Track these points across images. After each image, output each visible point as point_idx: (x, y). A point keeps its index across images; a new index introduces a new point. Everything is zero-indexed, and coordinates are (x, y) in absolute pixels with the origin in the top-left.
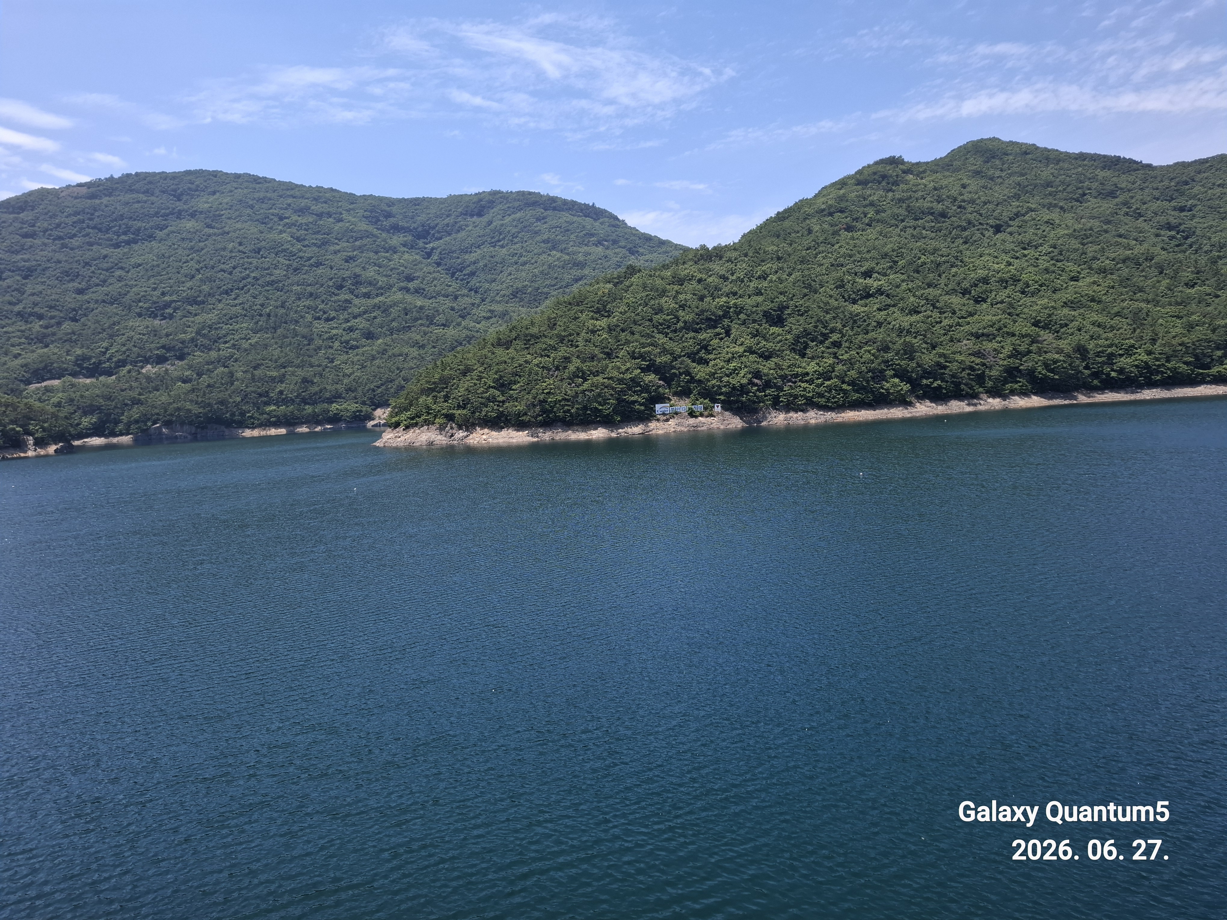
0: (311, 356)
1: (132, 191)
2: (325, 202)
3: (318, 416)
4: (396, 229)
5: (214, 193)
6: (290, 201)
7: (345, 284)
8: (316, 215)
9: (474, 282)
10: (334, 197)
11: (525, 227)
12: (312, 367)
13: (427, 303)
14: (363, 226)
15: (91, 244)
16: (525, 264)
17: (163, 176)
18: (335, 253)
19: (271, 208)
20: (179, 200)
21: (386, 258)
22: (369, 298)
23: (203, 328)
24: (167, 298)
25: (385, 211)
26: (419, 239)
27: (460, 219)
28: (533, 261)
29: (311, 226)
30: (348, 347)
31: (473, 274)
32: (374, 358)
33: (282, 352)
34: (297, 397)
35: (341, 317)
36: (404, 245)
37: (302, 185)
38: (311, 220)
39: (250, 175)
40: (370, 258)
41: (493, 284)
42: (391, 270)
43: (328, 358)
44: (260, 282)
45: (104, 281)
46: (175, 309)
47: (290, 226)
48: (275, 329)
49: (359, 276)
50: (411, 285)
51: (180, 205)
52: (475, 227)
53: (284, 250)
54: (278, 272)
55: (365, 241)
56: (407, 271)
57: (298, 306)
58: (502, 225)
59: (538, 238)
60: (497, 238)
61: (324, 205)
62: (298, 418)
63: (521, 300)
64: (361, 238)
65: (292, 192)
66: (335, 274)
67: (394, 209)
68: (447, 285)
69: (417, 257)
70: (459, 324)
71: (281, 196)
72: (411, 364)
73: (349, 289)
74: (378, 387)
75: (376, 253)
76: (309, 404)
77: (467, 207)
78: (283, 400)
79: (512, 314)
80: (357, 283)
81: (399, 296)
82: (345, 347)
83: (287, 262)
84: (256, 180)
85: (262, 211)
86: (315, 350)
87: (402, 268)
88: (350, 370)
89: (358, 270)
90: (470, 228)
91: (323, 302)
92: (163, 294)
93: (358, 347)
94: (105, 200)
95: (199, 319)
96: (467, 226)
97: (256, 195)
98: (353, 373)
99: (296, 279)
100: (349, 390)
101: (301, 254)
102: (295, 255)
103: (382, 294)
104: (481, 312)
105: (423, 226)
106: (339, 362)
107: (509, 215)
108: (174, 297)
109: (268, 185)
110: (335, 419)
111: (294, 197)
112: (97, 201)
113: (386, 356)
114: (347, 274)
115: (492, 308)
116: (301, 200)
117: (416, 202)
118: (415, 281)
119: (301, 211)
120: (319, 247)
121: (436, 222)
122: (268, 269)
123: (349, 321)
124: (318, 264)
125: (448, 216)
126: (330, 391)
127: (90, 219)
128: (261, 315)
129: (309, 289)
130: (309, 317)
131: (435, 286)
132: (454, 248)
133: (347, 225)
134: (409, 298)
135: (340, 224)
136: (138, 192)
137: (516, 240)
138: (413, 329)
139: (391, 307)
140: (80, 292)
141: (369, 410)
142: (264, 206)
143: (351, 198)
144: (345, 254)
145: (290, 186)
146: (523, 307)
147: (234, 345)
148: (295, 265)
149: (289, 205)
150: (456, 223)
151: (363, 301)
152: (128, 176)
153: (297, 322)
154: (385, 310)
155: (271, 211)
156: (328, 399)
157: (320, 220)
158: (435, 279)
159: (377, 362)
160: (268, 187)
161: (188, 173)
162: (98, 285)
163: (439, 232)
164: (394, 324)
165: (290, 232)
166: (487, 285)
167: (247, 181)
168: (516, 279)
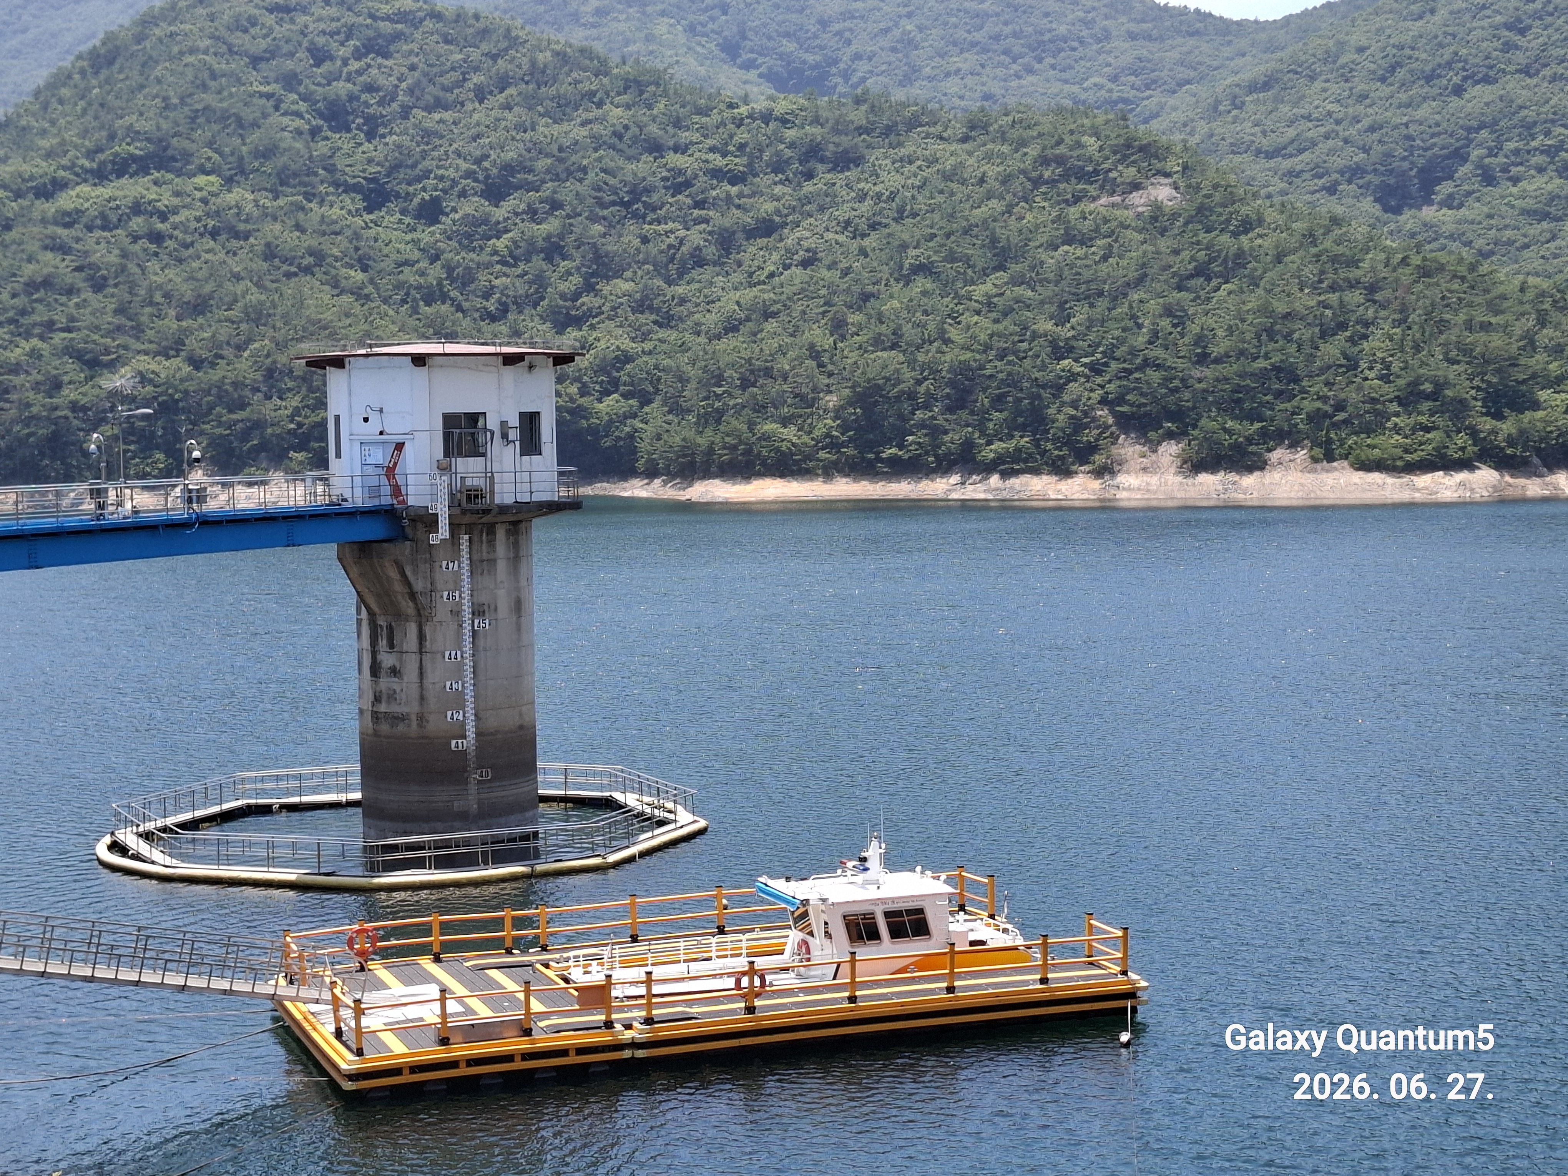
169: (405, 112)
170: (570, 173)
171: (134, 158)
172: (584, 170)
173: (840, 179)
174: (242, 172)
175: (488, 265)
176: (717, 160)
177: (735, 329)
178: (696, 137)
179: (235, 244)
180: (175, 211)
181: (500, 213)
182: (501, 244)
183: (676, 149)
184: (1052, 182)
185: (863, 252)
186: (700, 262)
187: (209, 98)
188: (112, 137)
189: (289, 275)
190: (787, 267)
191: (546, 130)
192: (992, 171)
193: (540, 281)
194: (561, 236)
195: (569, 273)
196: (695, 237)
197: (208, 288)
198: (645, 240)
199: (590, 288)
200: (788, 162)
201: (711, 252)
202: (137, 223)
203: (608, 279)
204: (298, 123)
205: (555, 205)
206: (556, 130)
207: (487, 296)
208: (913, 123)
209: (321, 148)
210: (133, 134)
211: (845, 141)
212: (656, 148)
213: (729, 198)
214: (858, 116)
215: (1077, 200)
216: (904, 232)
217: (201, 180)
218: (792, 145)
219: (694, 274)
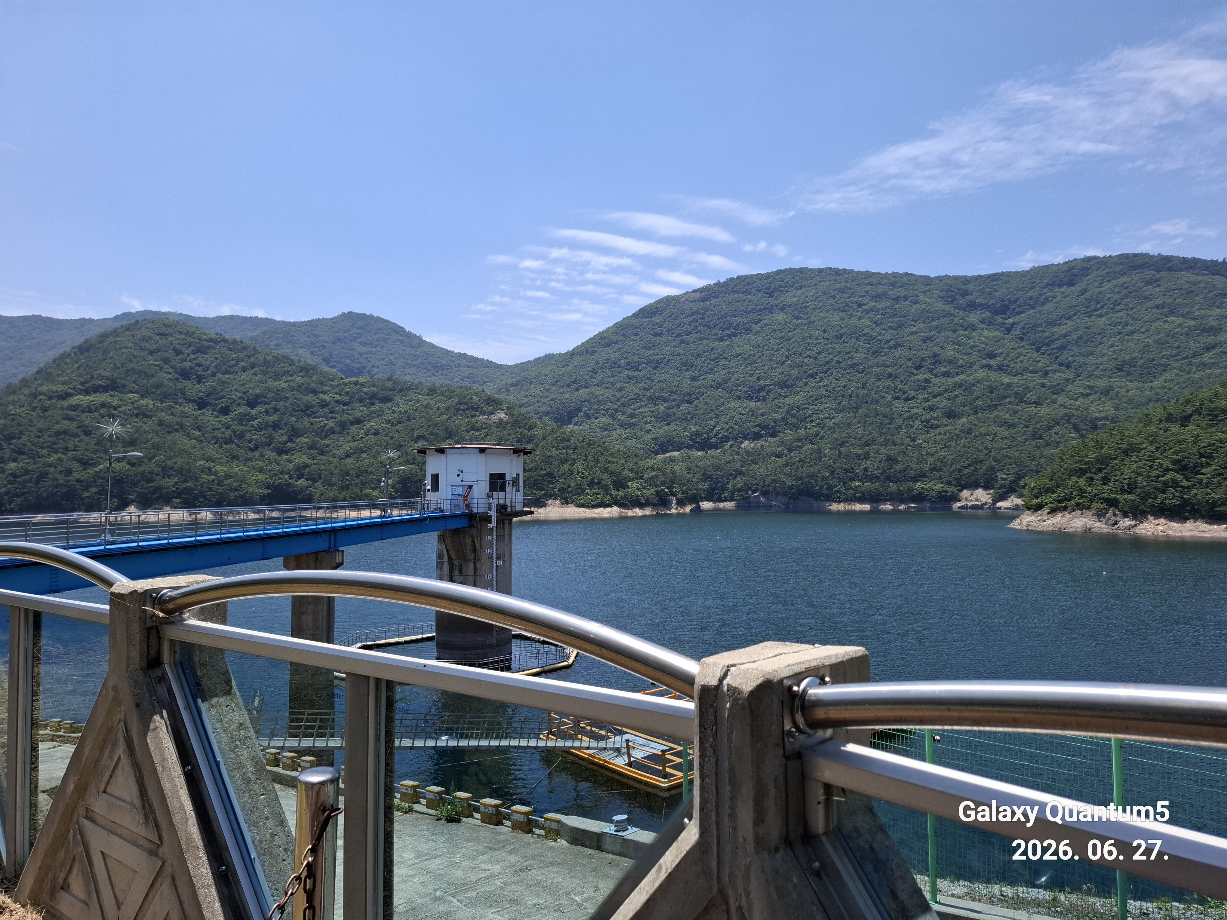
0: (894, 435)
1: (733, 292)
2: (901, 287)
3: (903, 494)
4: (973, 306)
5: (801, 288)
6: (868, 288)
7: (924, 363)
8: (892, 299)
9: (1065, 356)
10: (909, 280)
11: (1130, 293)
12: (895, 445)
13: (1015, 380)
14: (940, 306)
15: (702, 339)
16: (1132, 333)
17: (759, 277)
18: (912, 334)
19: (851, 297)
20: (771, 297)
21: (965, 336)
22: (948, 376)
23: (792, 409)
24: (762, 383)
25: (961, 289)
26: (997, 315)
27: (1045, 290)
28: (1143, 330)
29: (888, 310)
30: (929, 426)
31: (1063, 348)
32: (958, 437)
33: (865, 430)
34: (881, 474)
35: (921, 396)
36: (982, 322)
37: (878, 273)
38: (888, 304)
39: (831, 268)
40: (948, 337)
41: (1090, 357)
42: (971, 348)
43: (909, 437)
44: (842, 365)
45: (712, 370)
46: (768, 392)
47: (867, 312)
48: (856, 409)
49: (938, 355)
50: (993, 362)
51: (772, 301)
52: (1065, 297)
53: (864, 335)
54: (857, 355)
55: (942, 321)
56: (989, 349)
57: (878, 387)
58: (1100, 293)
59: (1149, 304)
60: (1093, 308)
61: (900, 289)
62: (882, 495)
63: (1129, 373)
64: (938, 318)
65: (869, 280)
66: (914, 355)
67: (971, 287)
68: (1035, 361)
69: (998, 333)
70: (1054, 402)
71: (859, 285)
72: (1002, 445)
73: (928, 368)
74: (966, 468)
75: (954, 331)
76: (892, 482)
77: (1054, 277)
78: (867, 477)
79: (1119, 390)
80: (936, 362)
81: (981, 374)
82: (925, 426)
83: (868, 346)
84: (837, 272)
85: (843, 300)
86: (897, 429)
87: (983, 345)
88: (934, 450)
89: (937, 350)
90: (1058, 299)
91: (902, 382)
92: (759, 379)
93: (938, 426)
94: (714, 301)
95: (788, 400)
96: (1054, 297)
97: (838, 286)
98: (937, 452)
99: (876, 361)
100: (933, 469)
101: (880, 337)
102: (875, 339)
103: (962, 373)
104: (1077, 387)
105: (1002, 301)
106: (921, 441)
107: (1109, 281)
108: (768, 382)
109: (847, 276)
110: (919, 498)
111: (872, 285)
112: (708, 303)
113: (972, 436)
114: (926, 354)
115: (1091, 384)
116: (878, 287)
117: (994, 278)
118: (998, 358)
119: (879, 297)
120: (896, 329)
121: (1017, 296)
122: (850, 352)
123: (928, 400)
124: (897, 346)
125: (1031, 289)
126: (915, 470)
127: (702, 319)
128: (843, 396)
129: (889, 370)
130: (888, 398)
131: (1021, 362)
132: (1039, 322)
133: (924, 306)
134: (993, 375)
135: (916, 306)
136: (738, 292)
137: (1118, 308)
138: (999, 407)
139: (974, 385)
140: (693, 379)
141: (955, 490)
142: (844, 295)
143: (926, 281)
144: (922, 334)
145: (868, 275)
146: (1131, 381)
147: (819, 424)
148: (874, 347)
149: (867, 292)
150: (1041, 295)
151: (943, 380)
152: (731, 279)
153: (877, 402)
154: (968, 388)
155: (851, 299)
156: (911, 477)
157: (897, 303)
158: (1020, 355)
159: (963, 442)
160: (847, 278)
161: (779, 272)
162: (707, 373)
163: (1020, 306)
164: (979, 403)
165: (868, 318)
166: (1082, 359)
167: (829, 274)
168: (1121, 350)
169: (214, 374)
170: (281, 400)
171: (102, 386)
172: (287, 398)
173: (385, 406)
174: (148, 393)
175: (250, 431)
176: (338, 397)
177: (349, 456)
178: (330, 389)
179: (145, 420)
180: (120, 407)
181: (254, 412)
182: (255, 423)
183: (322, 392)
184: (463, 410)
185: (398, 431)
186: (333, 432)
187: (134, 365)
188: (92, 378)
189: (169, 432)
190: (367, 435)
191: (271, 383)
192: (442, 406)
193: (271, 437)
194: (279, 421)
195: (282, 435)
196: (331, 423)
197: (136, 435)
198: (312, 424)
199: (290, 440)
200: (365, 399)
201: (337, 429)
202: (103, 411)
203: (298, 437)
204: (169, 376)
205: (276, 410)
206: (275, 383)
207: (250, 442)
208: (409, 388)
209: (180, 386)
210: (102, 377)
211: (386, 393)
212: (314, 392)
213: (343, 410)
214: (389, 385)
215: (472, 417)
216: (412, 424)
217: (131, 395)
218: (365, 393)
219: (331, 436)
